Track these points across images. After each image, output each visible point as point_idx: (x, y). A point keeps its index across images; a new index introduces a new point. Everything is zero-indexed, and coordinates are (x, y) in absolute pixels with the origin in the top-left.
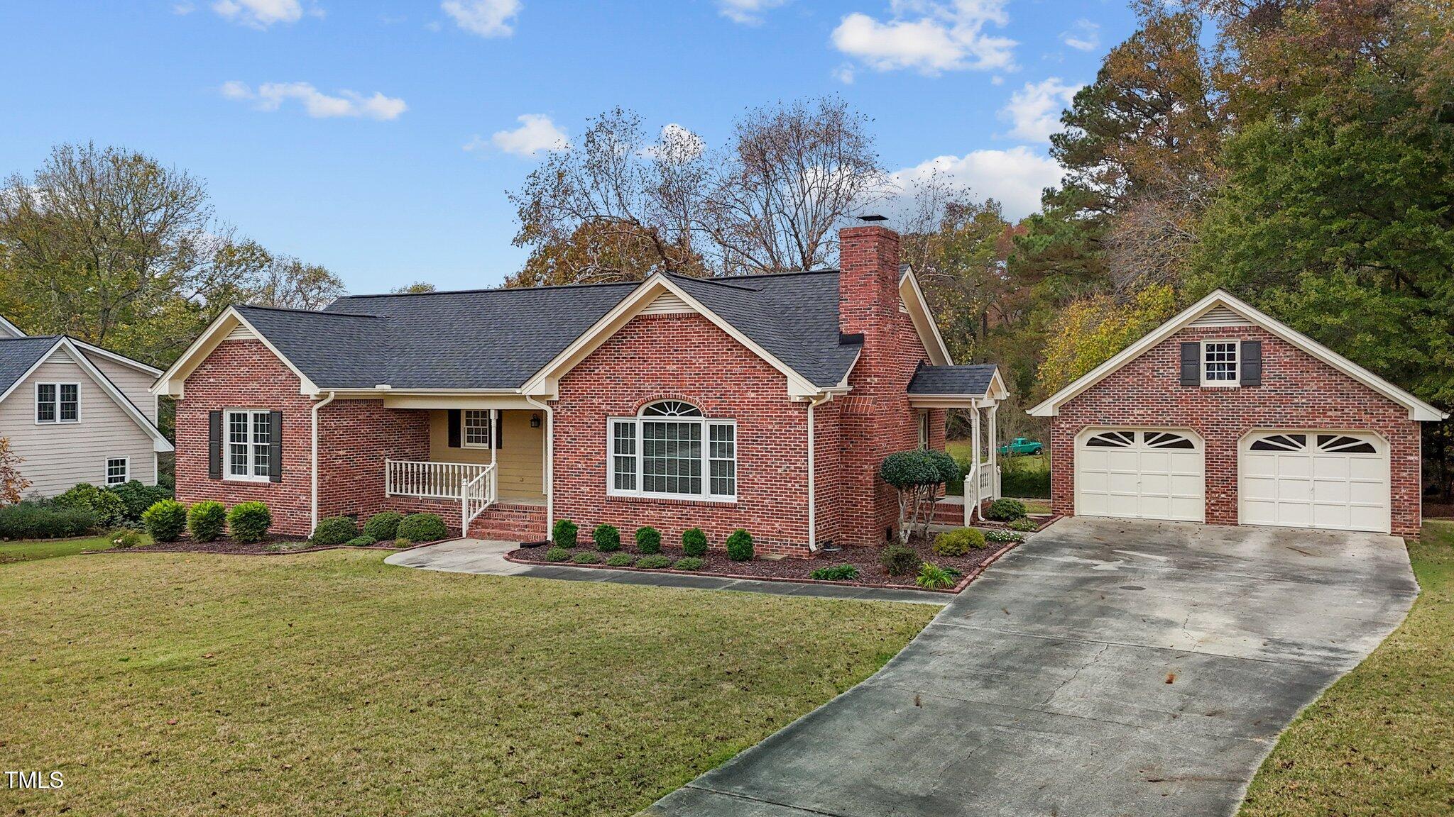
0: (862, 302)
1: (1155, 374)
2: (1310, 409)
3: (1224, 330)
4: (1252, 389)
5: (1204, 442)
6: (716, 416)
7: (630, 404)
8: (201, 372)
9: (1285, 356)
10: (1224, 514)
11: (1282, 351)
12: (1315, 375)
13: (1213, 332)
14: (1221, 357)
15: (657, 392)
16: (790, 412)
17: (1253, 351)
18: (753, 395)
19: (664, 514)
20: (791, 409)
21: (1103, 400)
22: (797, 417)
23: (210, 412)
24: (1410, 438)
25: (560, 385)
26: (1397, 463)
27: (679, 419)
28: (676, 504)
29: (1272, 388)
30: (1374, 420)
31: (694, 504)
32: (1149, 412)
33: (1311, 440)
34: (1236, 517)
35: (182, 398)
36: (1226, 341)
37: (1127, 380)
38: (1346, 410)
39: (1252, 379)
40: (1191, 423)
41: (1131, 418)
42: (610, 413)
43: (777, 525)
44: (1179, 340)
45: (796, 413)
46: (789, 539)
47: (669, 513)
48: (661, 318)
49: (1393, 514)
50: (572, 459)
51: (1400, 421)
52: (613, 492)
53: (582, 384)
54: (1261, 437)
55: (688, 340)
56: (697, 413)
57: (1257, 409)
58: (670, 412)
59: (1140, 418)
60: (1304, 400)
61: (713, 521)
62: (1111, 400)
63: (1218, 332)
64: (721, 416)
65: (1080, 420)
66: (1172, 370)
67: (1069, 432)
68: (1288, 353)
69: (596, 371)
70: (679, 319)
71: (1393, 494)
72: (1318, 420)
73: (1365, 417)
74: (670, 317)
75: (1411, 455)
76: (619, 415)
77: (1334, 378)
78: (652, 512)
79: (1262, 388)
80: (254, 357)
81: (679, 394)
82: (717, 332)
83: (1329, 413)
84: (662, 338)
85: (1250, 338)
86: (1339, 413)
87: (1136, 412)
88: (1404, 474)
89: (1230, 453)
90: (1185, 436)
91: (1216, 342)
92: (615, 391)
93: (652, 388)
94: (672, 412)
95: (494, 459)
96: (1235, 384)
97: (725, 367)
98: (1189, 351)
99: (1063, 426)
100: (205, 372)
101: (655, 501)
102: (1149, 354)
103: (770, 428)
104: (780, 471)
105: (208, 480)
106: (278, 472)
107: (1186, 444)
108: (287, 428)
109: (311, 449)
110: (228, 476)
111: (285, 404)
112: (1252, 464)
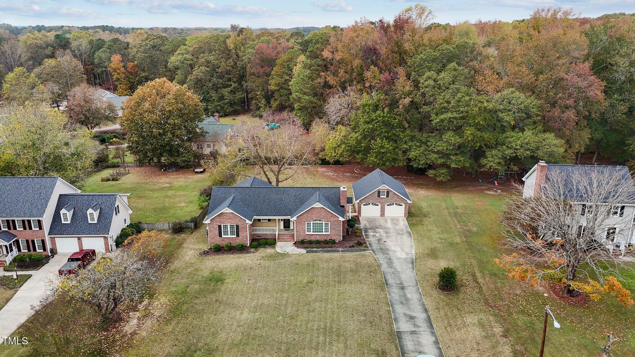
1: (374, 196)
2: (394, 200)
3: (384, 189)
4: (388, 198)
7: (311, 220)
8: (215, 218)
9: (392, 193)
10: (383, 215)
12: (396, 196)
13: (382, 189)
14: (383, 192)
16: (338, 221)
17: (388, 192)
18: (332, 219)
23: (218, 225)
24: (407, 205)
26: (405, 208)
27: (319, 222)
29: (390, 197)
30: (403, 202)
31: (322, 234)
32: (373, 201)
33: (395, 204)
35: (210, 223)
37: (370, 197)
39: (388, 196)
40: (378, 202)
42: (307, 222)
43: (336, 237)
44: (378, 190)
45: (340, 222)
46: (338, 239)
47: (318, 236)
48: (316, 208)
49: (404, 214)
50: (299, 229)
51: (406, 202)
52: (307, 233)
53: (302, 217)
54: (388, 204)
55: (321, 211)
56: (322, 221)
57: (388, 200)
58: (317, 221)
59: (371, 202)
61: (325, 237)
62: (367, 199)
64: (327, 222)
65: (363, 202)
66: (377, 195)
67: (361, 204)
69: (304, 215)
70: (319, 208)
71: (405, 211)
72: (396, 202)
73: (401, 201)
75: (407, 207)
76: (309, 222)
77: (398, 196)
78: (314, 237)
80: (230, 215)
81: (320, 219)
82: (326, 210)
84: (316, 211)
85: (388, 190)
86: (398, 201)
89: (384, 206)
90: (377, 204)
92: (308, 218)
93: (315, 218)
96: (385, 197)
97: (327, 214)
98: (379, 192)
101: (315, 234)
102: (374, 193)
103: (335, 223)
104: (337, 229)
105: (218, 237)
106: (238, 235)
107: (378, 205)
108: (240, 228)
109: (247, 231)
110: (223, 236)
111: (240, 224)
112: (387, 208)
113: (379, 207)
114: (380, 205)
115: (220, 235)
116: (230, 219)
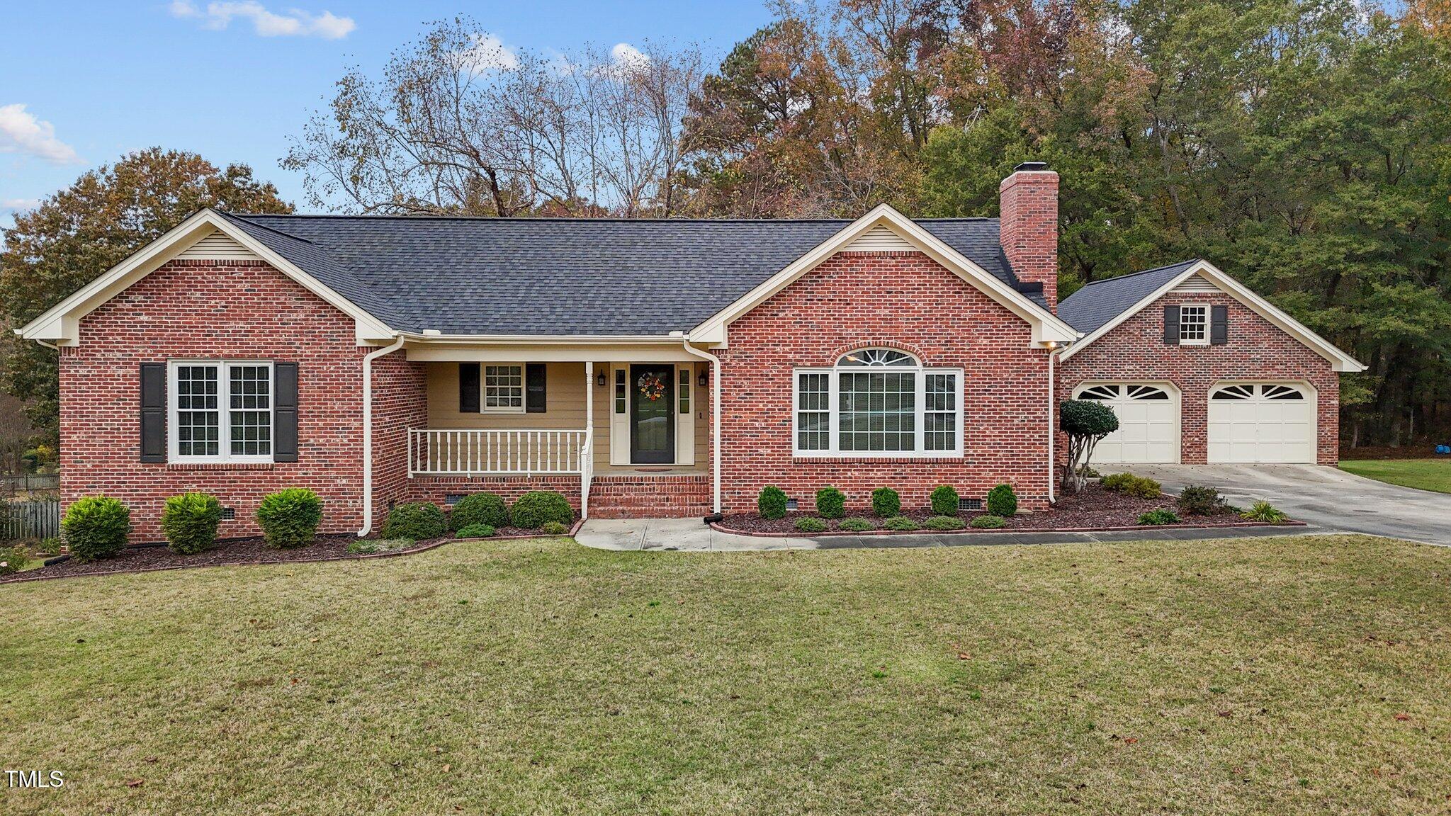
0: (1041, 250)
1: (1143, 333)
2: (1263, 364)
3: (1199, 296)
4: (1219, 346)
5: (1180, 392)
6: (939, 365)
7: (827, 353)
8: (119, 306)
9: (1245, 319)
10: (1197, 455)
11: (1243, 314)
12: (1267, 335)
13: (1191, 297)
14: (1193, 319)
15: (864, 338)
16: (1029, 359)
17: (1221, 315)
18: (985, 342)
19: (871, 474)
20: (1030, 356)
21: (1099, 357)
22: (1037, 364)
23: (142, 365)
24: (1332, 386)
25: (729, 330)
26: (1322, 406)
27: (885, 368)
28: (889, 462)
29: (1235, 346)
30: (1308, 372)
31: (912, 461)
32: (1138, 367)
33: (1258, 389)
34: (1205, 457)
35: (75, 343)
36: (1197, 306)
37: (1119, 338)
38: (1289, 364)
39: (1220, 338)
40: (1172, 378)
41: (1123, 373)
42: (799, 363)
43: (1012, 478)
44: (1163, 304)
45: (1036, 360)
46: (1027, 492)
47: (879, 473)
48: (871, 256)
49: (1320, 447)
50: (746, 417)
51: (1326, 372)
52: (798, 453)
53: (760, 329)
54: (1222, 388)
55: (904, 281)
56: (909, 362)
57: (1224, 364)
58: (873, 361)
59: (1130, 373)
60: (1258, 356)
61: (934, 478)
62: (1105, 357)
63: (1194, 297)
64: (946, 365)
65: (1078, 375)
66: (1157, 330)
67: (1068, 386)
68: (1247, 317)
69: (781, 315)
70: (893, 258)
71: (1320, 432)
72: (1268, 373)
73: (1302, 370)
74: (882, 255)
75: (1333, 400)
76: (813, 365)
77: (1280, 337)
78: (856, 473)
79: (1228, 346)
80: (239, 286)
81: (893, 341)
82: (941, 273)
83: (1277, 367)
84: (870, 279)
85: (1219, 303)
86: (1284, 367)
87: (1127, 367)
88: (1328, 415)
89: (1203, 402)
90: (1161, 389)
91: (1190, 306)
92: (807, 338)
93: (857, 334)
94: (877, 361)
95: (590, 422)
96: (1206, 341)
97: (951, 311)
98: (1170, 312)
99: (1063, 381)
100: (129, 306)
101: (860, 461)
102: (1138, 315)
103: (1005, 376)
104: (1016, 422)
105: (135, 465)
106: (288, 452)
107: (1163, 396)
108: (308, 386)
109: (358, 414)
110: (174, 457)
111: (305, 352)
112: (1217, 410)
113: (1168, 413)
114: (1175, 398)
115: (152, 449)
116: (228, 314)
